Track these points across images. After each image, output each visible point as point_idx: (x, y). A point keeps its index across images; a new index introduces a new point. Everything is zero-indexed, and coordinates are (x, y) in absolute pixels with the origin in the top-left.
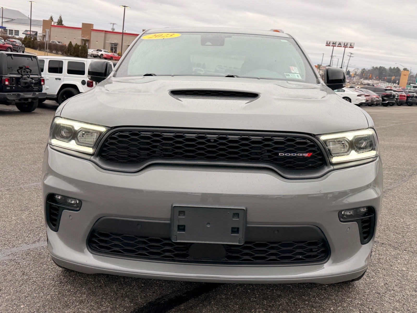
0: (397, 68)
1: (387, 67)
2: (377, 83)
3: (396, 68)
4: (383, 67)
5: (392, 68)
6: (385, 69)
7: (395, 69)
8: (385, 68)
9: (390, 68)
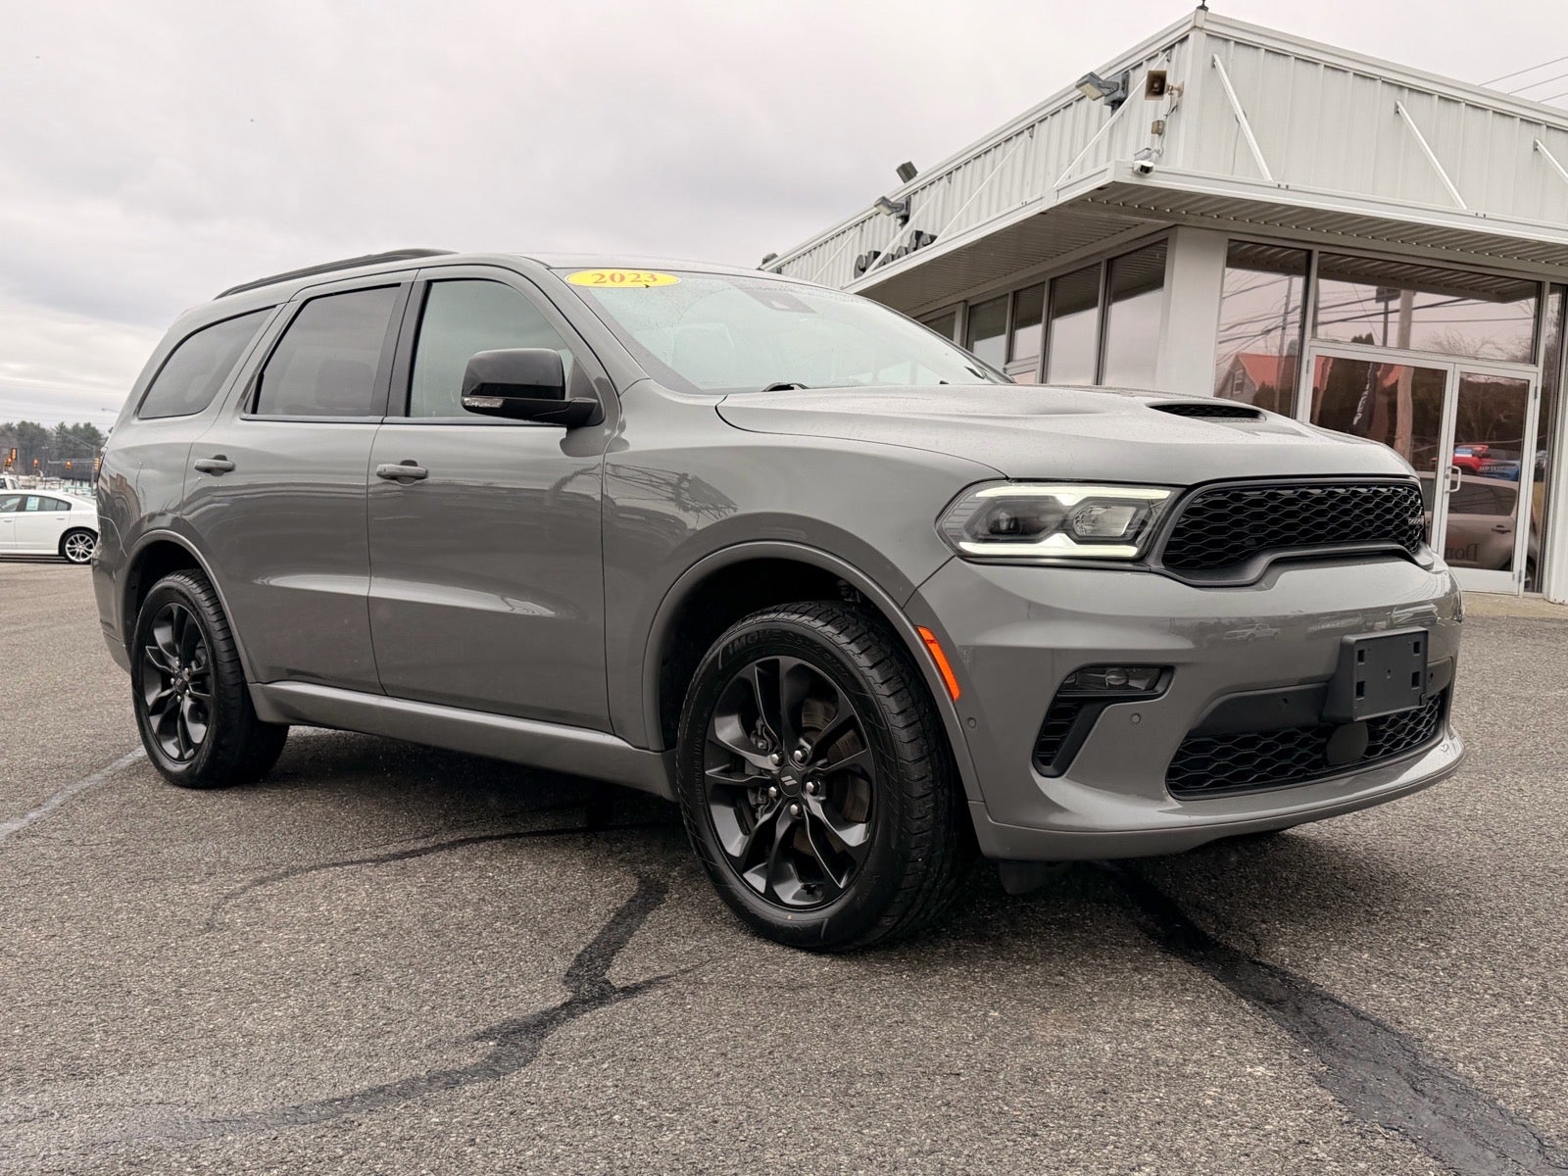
0: (88, 426)
1: (49, 424)
2: (27, 484)
3: (82, 426)
4: (32, 424)
5: (69, 426)
6: (44, 430)
7: (81, 430)
8: (42, 426)
9: (62, 427)
